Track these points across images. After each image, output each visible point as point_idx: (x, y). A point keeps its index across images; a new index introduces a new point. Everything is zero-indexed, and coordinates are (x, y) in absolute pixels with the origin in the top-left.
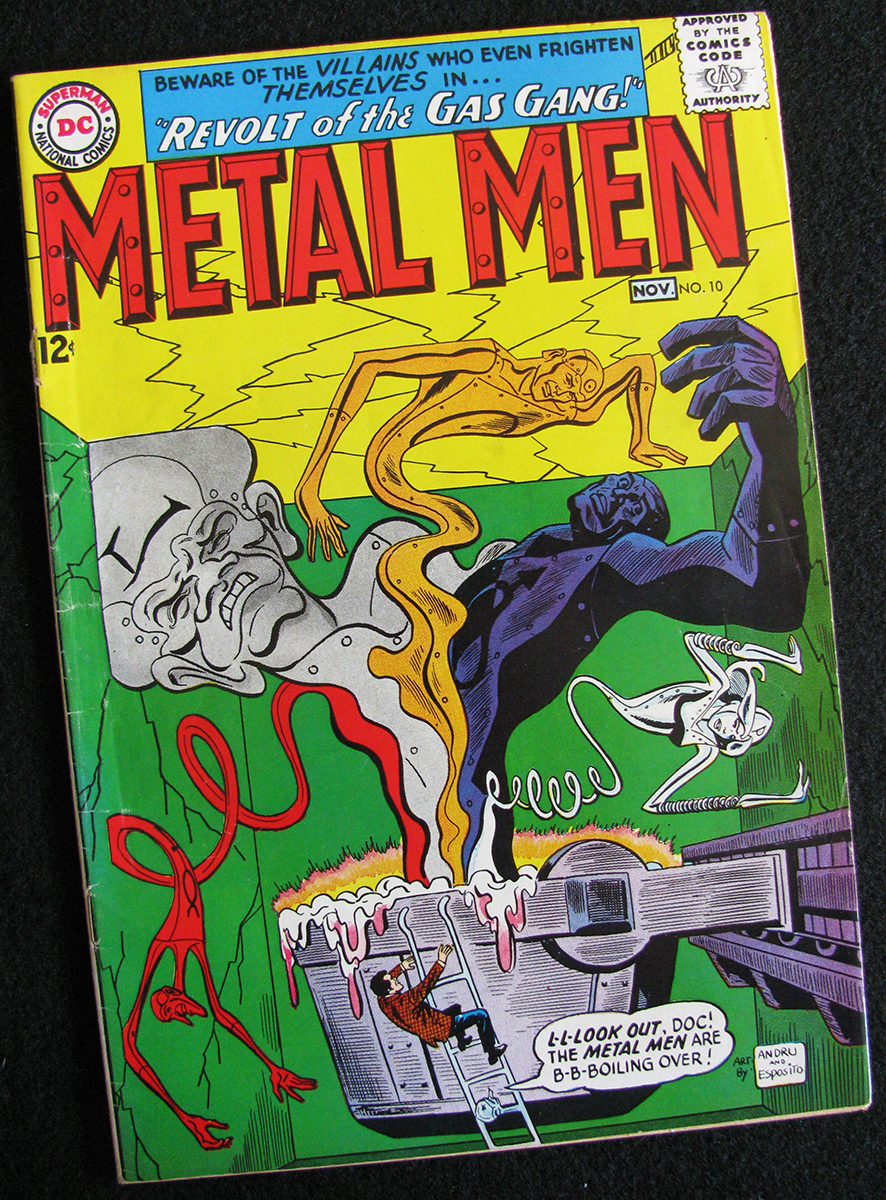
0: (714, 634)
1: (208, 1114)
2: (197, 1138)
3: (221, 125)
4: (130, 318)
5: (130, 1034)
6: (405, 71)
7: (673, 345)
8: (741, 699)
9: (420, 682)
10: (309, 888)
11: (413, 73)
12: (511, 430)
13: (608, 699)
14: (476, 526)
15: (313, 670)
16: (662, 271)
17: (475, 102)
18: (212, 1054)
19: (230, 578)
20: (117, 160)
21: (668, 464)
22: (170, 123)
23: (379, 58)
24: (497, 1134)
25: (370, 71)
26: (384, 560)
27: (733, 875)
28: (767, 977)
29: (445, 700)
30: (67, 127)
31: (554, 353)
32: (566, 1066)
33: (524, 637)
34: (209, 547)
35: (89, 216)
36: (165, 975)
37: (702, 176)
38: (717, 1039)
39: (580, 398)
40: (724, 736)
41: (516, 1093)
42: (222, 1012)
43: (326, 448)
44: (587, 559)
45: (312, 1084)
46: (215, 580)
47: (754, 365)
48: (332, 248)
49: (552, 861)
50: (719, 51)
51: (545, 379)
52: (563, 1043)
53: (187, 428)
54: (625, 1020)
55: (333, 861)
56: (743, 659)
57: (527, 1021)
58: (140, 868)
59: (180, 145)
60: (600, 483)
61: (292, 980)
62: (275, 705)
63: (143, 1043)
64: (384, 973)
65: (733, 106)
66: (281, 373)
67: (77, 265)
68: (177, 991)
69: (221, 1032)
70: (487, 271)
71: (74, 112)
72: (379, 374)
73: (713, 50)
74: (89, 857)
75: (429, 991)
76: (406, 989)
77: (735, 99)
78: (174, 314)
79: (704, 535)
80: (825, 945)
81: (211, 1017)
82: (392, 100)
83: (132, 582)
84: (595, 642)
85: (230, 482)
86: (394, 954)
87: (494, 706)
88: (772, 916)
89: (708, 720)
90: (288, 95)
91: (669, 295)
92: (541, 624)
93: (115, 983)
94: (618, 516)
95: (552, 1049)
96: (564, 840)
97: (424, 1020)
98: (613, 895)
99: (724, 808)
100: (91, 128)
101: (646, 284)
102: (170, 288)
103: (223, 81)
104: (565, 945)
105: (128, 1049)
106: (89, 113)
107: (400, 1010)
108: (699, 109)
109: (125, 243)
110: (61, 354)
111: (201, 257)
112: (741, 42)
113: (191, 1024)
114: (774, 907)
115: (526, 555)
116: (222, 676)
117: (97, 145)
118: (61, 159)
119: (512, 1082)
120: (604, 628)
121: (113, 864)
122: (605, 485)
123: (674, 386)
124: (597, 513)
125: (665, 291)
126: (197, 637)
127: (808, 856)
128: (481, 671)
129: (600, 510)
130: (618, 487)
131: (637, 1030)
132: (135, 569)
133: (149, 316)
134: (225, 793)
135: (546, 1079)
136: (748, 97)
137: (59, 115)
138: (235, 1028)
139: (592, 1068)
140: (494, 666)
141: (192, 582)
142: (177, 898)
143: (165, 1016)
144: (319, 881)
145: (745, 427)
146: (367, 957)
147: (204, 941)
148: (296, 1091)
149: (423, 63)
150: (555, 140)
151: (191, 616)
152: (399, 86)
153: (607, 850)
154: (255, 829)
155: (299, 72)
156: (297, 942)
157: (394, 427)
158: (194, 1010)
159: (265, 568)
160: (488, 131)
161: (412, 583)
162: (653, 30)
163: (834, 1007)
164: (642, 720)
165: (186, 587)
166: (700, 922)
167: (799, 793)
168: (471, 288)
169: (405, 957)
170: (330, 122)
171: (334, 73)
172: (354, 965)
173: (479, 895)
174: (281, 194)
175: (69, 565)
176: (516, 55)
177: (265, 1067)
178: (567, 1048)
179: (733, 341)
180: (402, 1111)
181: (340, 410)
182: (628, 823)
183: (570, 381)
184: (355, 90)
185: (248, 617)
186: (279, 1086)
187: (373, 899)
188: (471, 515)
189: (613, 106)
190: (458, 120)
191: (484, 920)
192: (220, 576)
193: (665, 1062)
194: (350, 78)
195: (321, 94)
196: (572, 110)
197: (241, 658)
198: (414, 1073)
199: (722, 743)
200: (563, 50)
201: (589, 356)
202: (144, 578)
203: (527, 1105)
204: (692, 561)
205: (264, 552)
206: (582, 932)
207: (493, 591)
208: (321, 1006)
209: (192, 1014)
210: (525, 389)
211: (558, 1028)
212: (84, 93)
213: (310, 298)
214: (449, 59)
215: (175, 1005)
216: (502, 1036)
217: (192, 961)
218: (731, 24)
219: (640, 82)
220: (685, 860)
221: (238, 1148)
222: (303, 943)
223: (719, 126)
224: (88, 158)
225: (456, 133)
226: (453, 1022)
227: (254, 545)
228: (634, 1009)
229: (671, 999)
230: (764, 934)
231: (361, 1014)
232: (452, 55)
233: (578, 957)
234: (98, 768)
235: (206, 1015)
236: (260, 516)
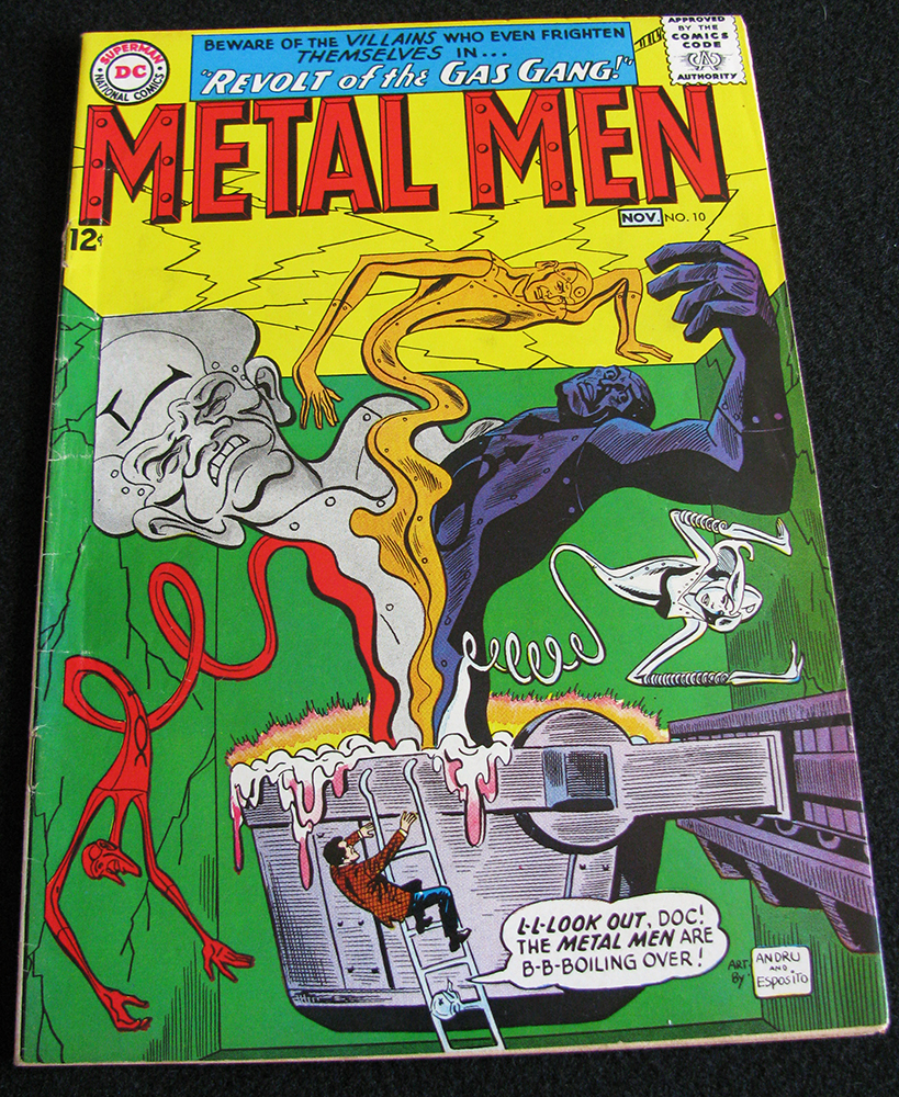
0: (702, 513)
1: (127, 989)
2: (111, 1017)
3: (258, 77)
4: (156, 219)
5: (55, 890)
6: (423, 45)
7: (659, 262)
8: (729, 577)
9: (401, 543)
10: (267, 742)
11: (430, 47)
12: (503, 325)
13: (592, 568)
14: (466, 405)
15: (295, 526)
16: (648, 203)
17: (484, 70)
18: (140, 919)
19: (221, 440)
20: (166, 97)
21: (653, 360)
22: (213, 74)
23: (402, 35)
24: (454, 1035)
25: (393, 44)
26: (374, 430)
27: (724, 755)
28: (763, 869)
29: (425, 560)
30: (123, 72)
31: (547, 264)
32: (536, 959)
33: (506, 507)
34: (205, 411)
35: (132, 138)
36: (101, 828)
37: (686, 132)
38: (709, 937)
39: (569, 301)
40: (713, 611)
41: (479, 987)
42: (158, 872)
43: (327, 331)
44: (572, 440)
45: (248, 961)
46: (208, 440)
47: (735, 281)
48: (348, 173)
49: (529, 728)
50: (700, 41)
51: (537, 284)
52: (535, 932)
53: (197, 310)
54: (605, 909)
55: (295, 716)
56: (732, 538)
57: (495, 903)
58: (91, 712)
59: (221, 90)
60: (587, 374)
61: (238, 841)
62: (252, 557)
63: (67, 902)
64: (340, 839)
65: (712, 81)
66: (290, 269)
67: (116, 175)
68: (112, 845)
69: (154, 894)
70: (488, 196)
71: (131, 62)
72: (381, 274)
73: (695, 40)
74: (41, 697)
75: (387, 863)
76: (363, 858)
77: (716, 76)
78: (198, 217)
79: (690, 423)
80: (828, 837)
81: (145, 877)
82: (410, 66)
83: (126, 439)
84: (579, 514)
85: (231, 354)
86: (352, 819)
87: (475, 568)
88: (768, 801)
89: (696, 595)
90: (320, 58)
91: (655, 222)
92: (525, 496)
93: (46, 832)
94: (604, 403)
95: (521, 937)
96: (542, 707)
97: (380, 896)
98: (594, 769)
99: (713, 684)
100: (144, 74)
101: (634, 213)
102: (196, 198)
103: (264, 46)
104: (544, 821)
105: (49, 907)
106: (145, 63)
107: (355, 883)
108: (683, 82)
109: (161, 161)
110: (89, 244)
111: (228, 175)
112: (720, 36)
113: (122, 883)
114: (770, 791)
115: (513, 433)
116: (203, 528)
117: (148, 86)
118: (115, 95)
119: (475, 973)
120: (589, 500)
121: (65, 705)
122: (593, 375)
123: (660, 294)
124: (584, 399)
125: (651, 219)
126: (183, 491)
127: (803, 739)
128: (463, 535)
129: (587, 396)
130: (605, 378)
131: (618, 921)
132: (130, 426)
133: (175, 218)
134: (190, 640)
135: (514, 972)
136: (726, 75)
137: (117, 63)
138: (170, 891)
139: (566, 963)
140: (477, 531)
141: (185, 441)
142: (126, 744)
143: (95, 872)
144: (279, 736)
145: (728, 332)
146: (323, 820)
147: (148, 793)
148: (230, 968)
149: (439, 40)
150: (554, 100)
151: (179, 471)
152: (417, 56)
153: (588, 721)
154: (217, 678)
155: (331, 42)
156: (248, 800)
157: (393, 318)
158: (128, 868)
159: (257, 432)
160: (494, 91)
161: (399, 451)
162: (641, 25)
163: (840, 906)
164: (627, 590)
165: (178, 445)
166: (690, 804)
167: (793, 673)
168: (472, 209)
169: (364, 823)
170: (354, 79)
171: (361, 44)
172: (308, 829)
173: (449, 760)
174: (306, 132)
175: (67, 420)
176: (522, 37)
177: (198, 939)
178: (539, 937)
179: (716, 261)
180: (347, 999)
181: (343, 301)
182: (612, 694)
183: (561, 288)
184: (378, 57)
185: (235, 475)
186: (211, 961)
187: (334, 758)
188: (461, 395)
189: (606, 76)
190: (468, 82)
191: (452, 787)
192: (212, 437)
193: (650, 960)
194: (376, 49)
196: (569, 79)
197: (223, 512)
198: (366, 955)
199: (710, 618)
200: (562, 35)
201: (579, 267)
202: (138, 436)
203: (491, 1001)
204: (678, 445)
205: (258, 417)
206: (559, 807)
208: (267, 873)
209: (125, 872)
210: (519, 292)
211: (529, 914)
212: (142, 48)
213: (324, 210)
214: (463, 38)
215: (107, 861)
216: (466, 919)
217: (133, 814)
218: (711, 23)
219: (631, 61)
220: (672, 736)
221: (156, 1031)
222: (254, 801)
223: (701, 96)
224: (138, 96)
225: (465, 92)
226: (412, 900)
227: (248, 411)
228: (615, 898)
229: (658, 888)
230: (760, 820)
231: (311, 883)
232: (465, 35)
233: (554, 835)
234: (65, 609)
235: (140, 875)
236: (257, 386)
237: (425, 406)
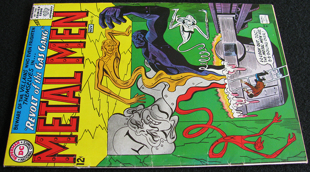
0: (169, 24)
1: (287, 138)
2: (293, 141)
3: (30, 115)
4: (76, 141)
5: (267, 156)
6: (28, 73)
7: (104, 26)
8: (184, 20)
9: (177, 81)
10: (227, 110)
11: (29, 71)
12: (119, 58)
13: (183, 44)
14: (141, 67)
15: (173, 104)
16: (87, 27)
17: (39, 59)
18: (271, 136)
19: (148, 122)
20: (33, 141)
21: (131, 29)
22: (27, 127)
23: (23, 78)
24: (285, 74)
25: (26, 80)
26: (147, 86)
27: (223, 24)
28: (245, 20)
29: (181, 76)
30: (21, 153)
31: (102, 48)
32: (268, 59)
33: (168, 60)
34: (139, 126)
35: (46, 149)
36: (251, 146)
37: (67, 17)
38: (259, 30)
39: (113, 44)
40: (192, 24)
41: (275, 69)
42: (260, 132)
43: (118, 97)
44: (151, 46)
45: (276, 113)
46: (148, 125)
47: (111, 12)
48: (68, 92)
49: (220, 58)
50: (40, 12)
51: (108, 51)
52: (262, 59)
53: (107, 129)
54: (256, 47)
55: (221, 104)
56: (175, 19)
57: (258, 66)
58: (223, 151)
59: (33, 125)
60: (133, 42)
61: (251, 116)
62: (181, 114)
64: (248, 95)
65: (53, 11)
66: (97, 106)
67: (59, 154)
68: (255, 144)
69: (265, 134)
70: (81, 60)
71: (17, 150)
72: (101, 84)
73: (39, 13)
74: (220, 163)
75: (252, 86)
76: (251, 90)
77: (51, 10)
78: (77, 130)
79: (147, 24)
80: (238, 10)
81: (261, 136)
82: (34, 76)
83: (147, 146)
84: (170, 46)
85: (123, 120)
86: (243, 92)
87: (183, 67)
88: (232, 18)
89: (189, 26)
90: (27, 99)
91: (93, 26)
92: (165, 56)
93: (254, 159)
94: (142, 39)
95: (264, 62)
96: (215, 55)
97: (259, 87)
98: (227, 47)
99: (208, 25)
100: (23, 147)
101: (89, 30)
102: (70, 131)
103: (19, 113)
104: (240, 57)
105: (271, 157)
106: (19, 146)
107: (256, 92)
108: (52, 17)
109: (56, 141)
110: (82, 160)
111: (63, 122)
112: (39, 9)
113: (264, 141)
114: (230, 18)
115: (149, 57)
116: (173, 125)
117: (28, 146)
118: (29, 155)
119: (272, 70)
120: (167, 44)
121: (222, 157)
122: (134, 41)
123: (113, 26)
124: (140, 43)
125: (92, 27)
126: (162, 131)
127: (219, 11)
128: (176, 69)
129: (140, 42)
130: (135, 39)
131: (258, 45)
132: (143, 145)
133: (76, 137)
134: (203, 127)
135: (271, 63)
136: (51, 8)
137: (17, 154)
138: (264, 130)
139: (268, 54)
140: (174, 66)
141: (148, 131)
142: (230, 141)
143: (262, 147)
144: (226, 107)
145: (124, 15)
146: (244, 98)
147: (242, 136)
148: (279, 117)
149: (27, 69)
150: (52, 44)
151: (157, 132)
152: (31, 74)
153: (217, 47)
154: (213, 121)
155: (22, 96)
156: (241, 114)
157: (115, 82)
158: (260, 140)
159: (146, 113)
160: (47, 57)
161: (153, 81)
162: (32, 24)
163: (251, 9)
164: (188, 38)
165: (149, 133)
166: (233, 31)
167: (205, 11)
168: (84, 64)
169: (244, 90)
170: (36, 90)
171: (24, 88)
172: (246, 101)
173: (228, 73)
174: (51, 103)
175: (140, 163)
176: (30, 50)
177: (273, 124)
178: (263, 59)
179: (105, 15)
180: (281, 93)
181: (109, 93)
182: (211, 43)
183: (109, 46)
184: (29, 84)
185: (158, 118)
186: (278, 121)
187: (230, 96)
188: (138, 68)
189: (47, 33)
190: (43, 63)
191: (234, 73)
192: (147, 124)
193: (265, 40)
194: (26, 84)
195: (28, 91)
196: (46, 40)
197: (169, 121)
198: (272, 90)
199: (194, 24)
200: (32, 41)
201: (104, 42)
202: (146, 143)
203: (277, 67)
204: (153, 26)
205: (142, 113)
206: (236, 53)
207: (156, 65)
208: (257, 110)
209: (261, 140)
210: (110, 55)
211: (259, 60)
212: (13, 148)
213: (79, 98)
214: (27, 64)
215: (259, 145)
216: (262, 71)
217: (247, 139)
218: (34, 10)
219: (43, 27)
220: (220, 33)
221: (295, 132)
222: (241, 112)
223: (56, 14)
224: (31, 148)
225: (46, 63)
226: (259, 81)
227: (140, 115)
228: (254, 45)
229: (251, 37)
230: (236, 20)
231: (258, 101)
232: (27, 63)
233: (242, 55)
234: (196, 159)
235: (261, 137)
236: (133, 113)
237: (140, 75)
